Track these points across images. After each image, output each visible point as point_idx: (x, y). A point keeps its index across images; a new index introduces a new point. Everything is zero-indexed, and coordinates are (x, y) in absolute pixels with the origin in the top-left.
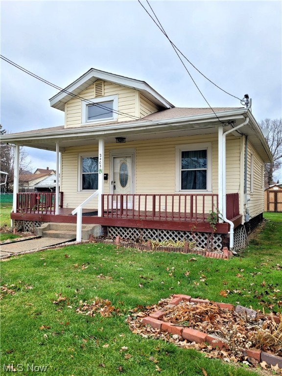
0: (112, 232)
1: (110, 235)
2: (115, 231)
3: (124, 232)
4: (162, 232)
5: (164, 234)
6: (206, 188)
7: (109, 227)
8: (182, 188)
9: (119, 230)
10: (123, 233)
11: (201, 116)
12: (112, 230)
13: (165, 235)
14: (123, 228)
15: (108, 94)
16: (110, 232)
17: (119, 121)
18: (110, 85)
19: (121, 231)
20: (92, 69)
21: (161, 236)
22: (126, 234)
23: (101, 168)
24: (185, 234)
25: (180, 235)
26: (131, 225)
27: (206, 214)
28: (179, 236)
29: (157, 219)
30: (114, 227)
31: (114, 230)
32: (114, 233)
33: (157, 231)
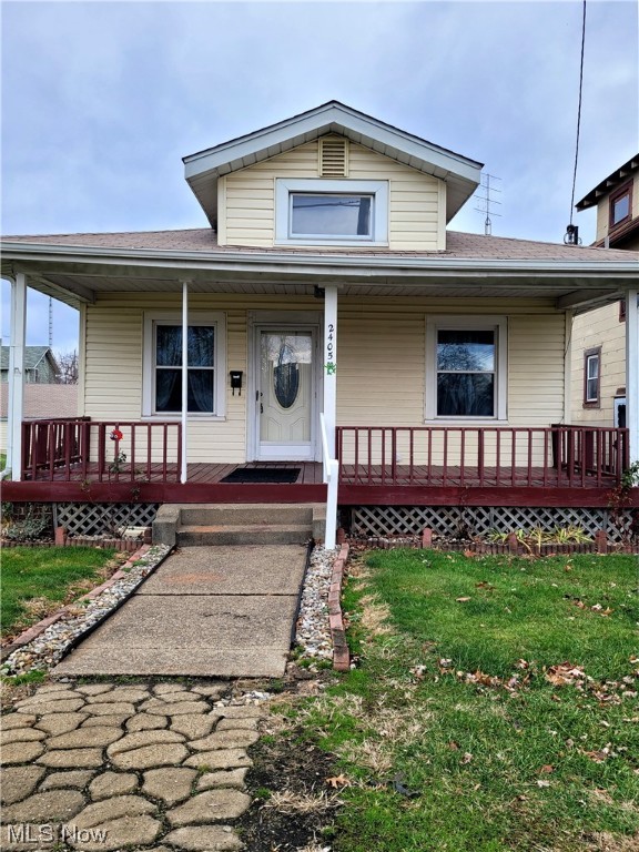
0: (364, 520)
1: (359, 528)
2: (374, 517)
3: (399, 517)
4: (501, 512)
5: (504, 515)
6: (491, 413)
7: (358, 508)
8: (440, 412)
9: (384, 514)
10: (396, 521)
11: (618, 265)
12: (364, 514)
13: (508, 519)
14: (397, 508)
15: (358, 175)
16: (358, 521)
17: (392, 248)
18: (366, 152)
19: (390, 515)
20: (333, 102)
21: (498, 522)
22: (403, 521)
23: (334, 360)
24: (540, 513)
25: (543, 516)
26: (424, 500)
27: (537, 468)
28: (527, 519)
29: (487, 483)
30: (371, 508)
31: (371, 514)
32: (370, 521)
33: (488, 511)
